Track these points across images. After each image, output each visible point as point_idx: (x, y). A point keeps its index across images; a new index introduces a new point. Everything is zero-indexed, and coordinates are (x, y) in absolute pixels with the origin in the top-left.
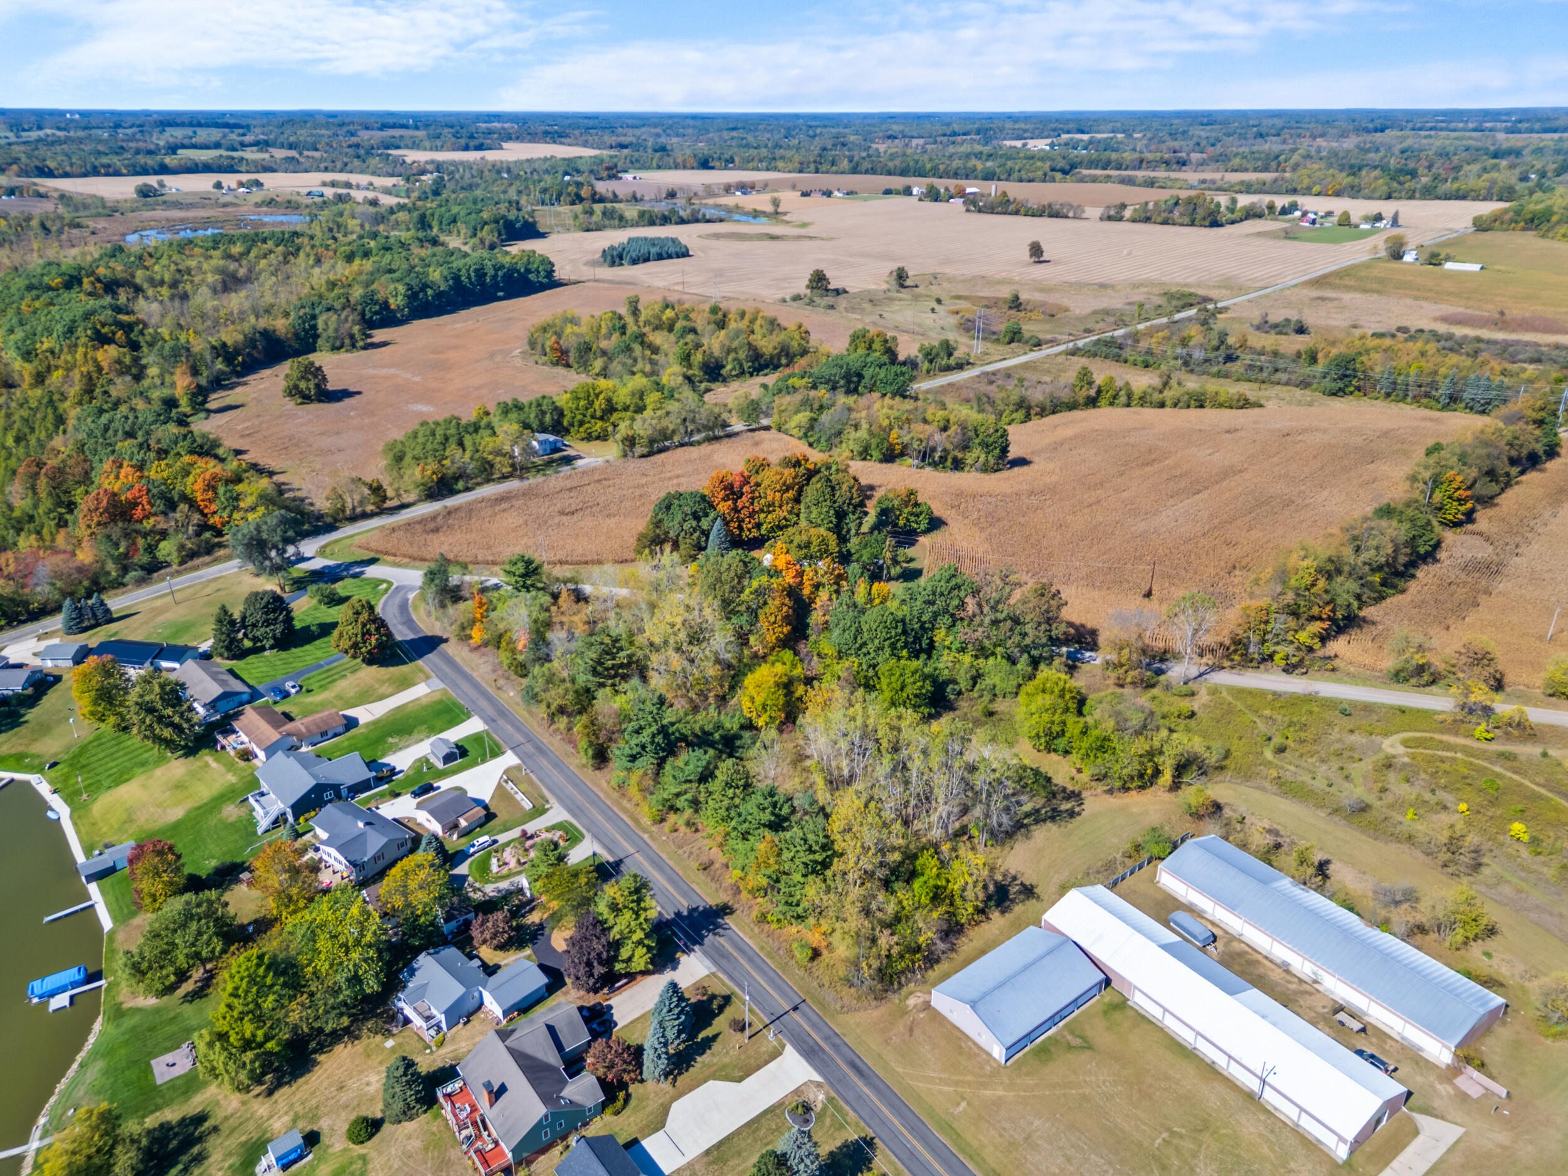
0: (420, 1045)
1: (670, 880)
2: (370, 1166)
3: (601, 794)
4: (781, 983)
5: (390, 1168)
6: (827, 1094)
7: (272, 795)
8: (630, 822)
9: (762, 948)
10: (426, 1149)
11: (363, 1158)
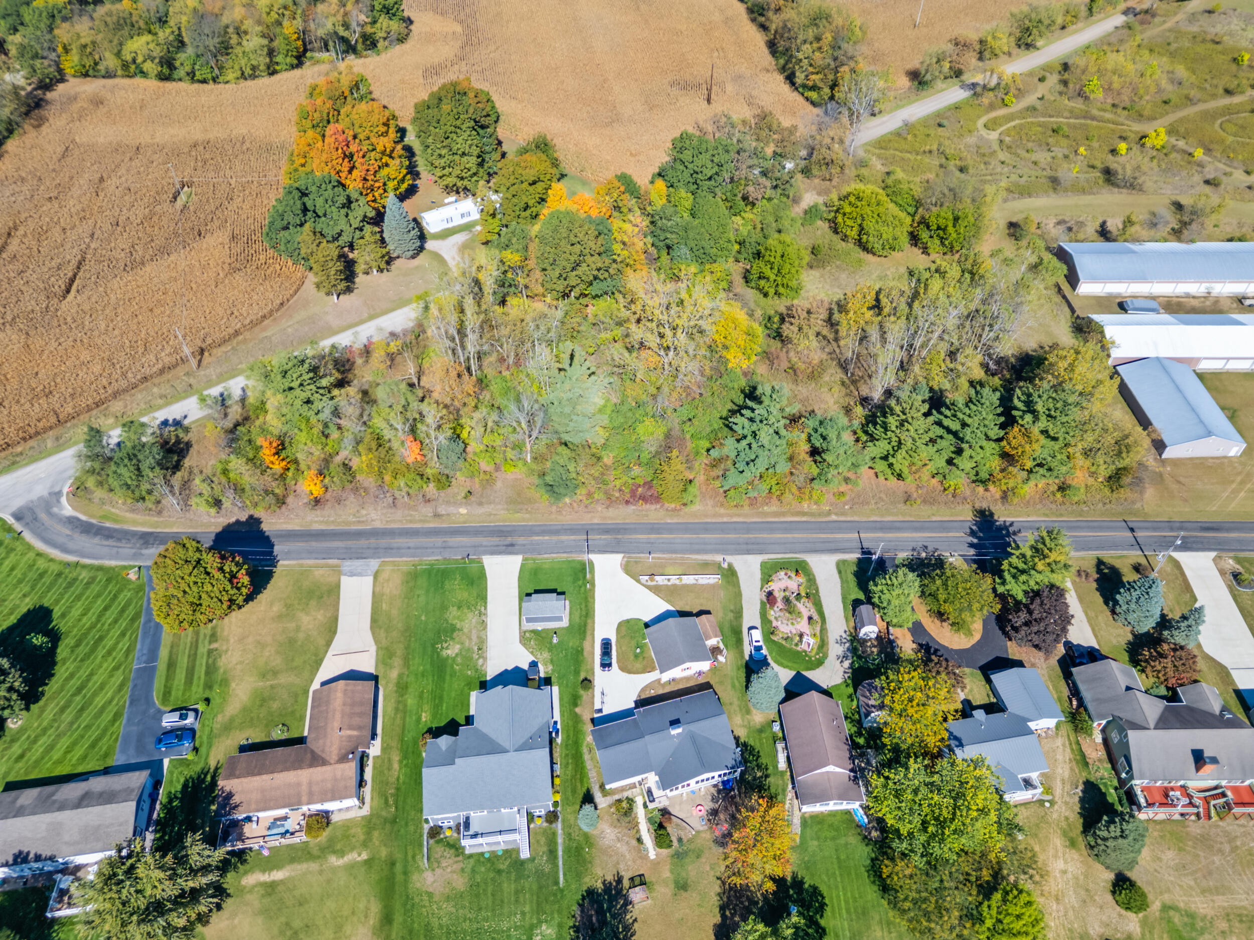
0: (1034, 808)
1: (916, 529)
2: (1182, 905)
3: (725, 520)
4: (1096, 524)
5: (1191, 888)
6: (1230, 558)
7: (472, 814)
8: (804, 519)
9: (1046, 515)
10: (1180, 849)
11: (1165, 908)
